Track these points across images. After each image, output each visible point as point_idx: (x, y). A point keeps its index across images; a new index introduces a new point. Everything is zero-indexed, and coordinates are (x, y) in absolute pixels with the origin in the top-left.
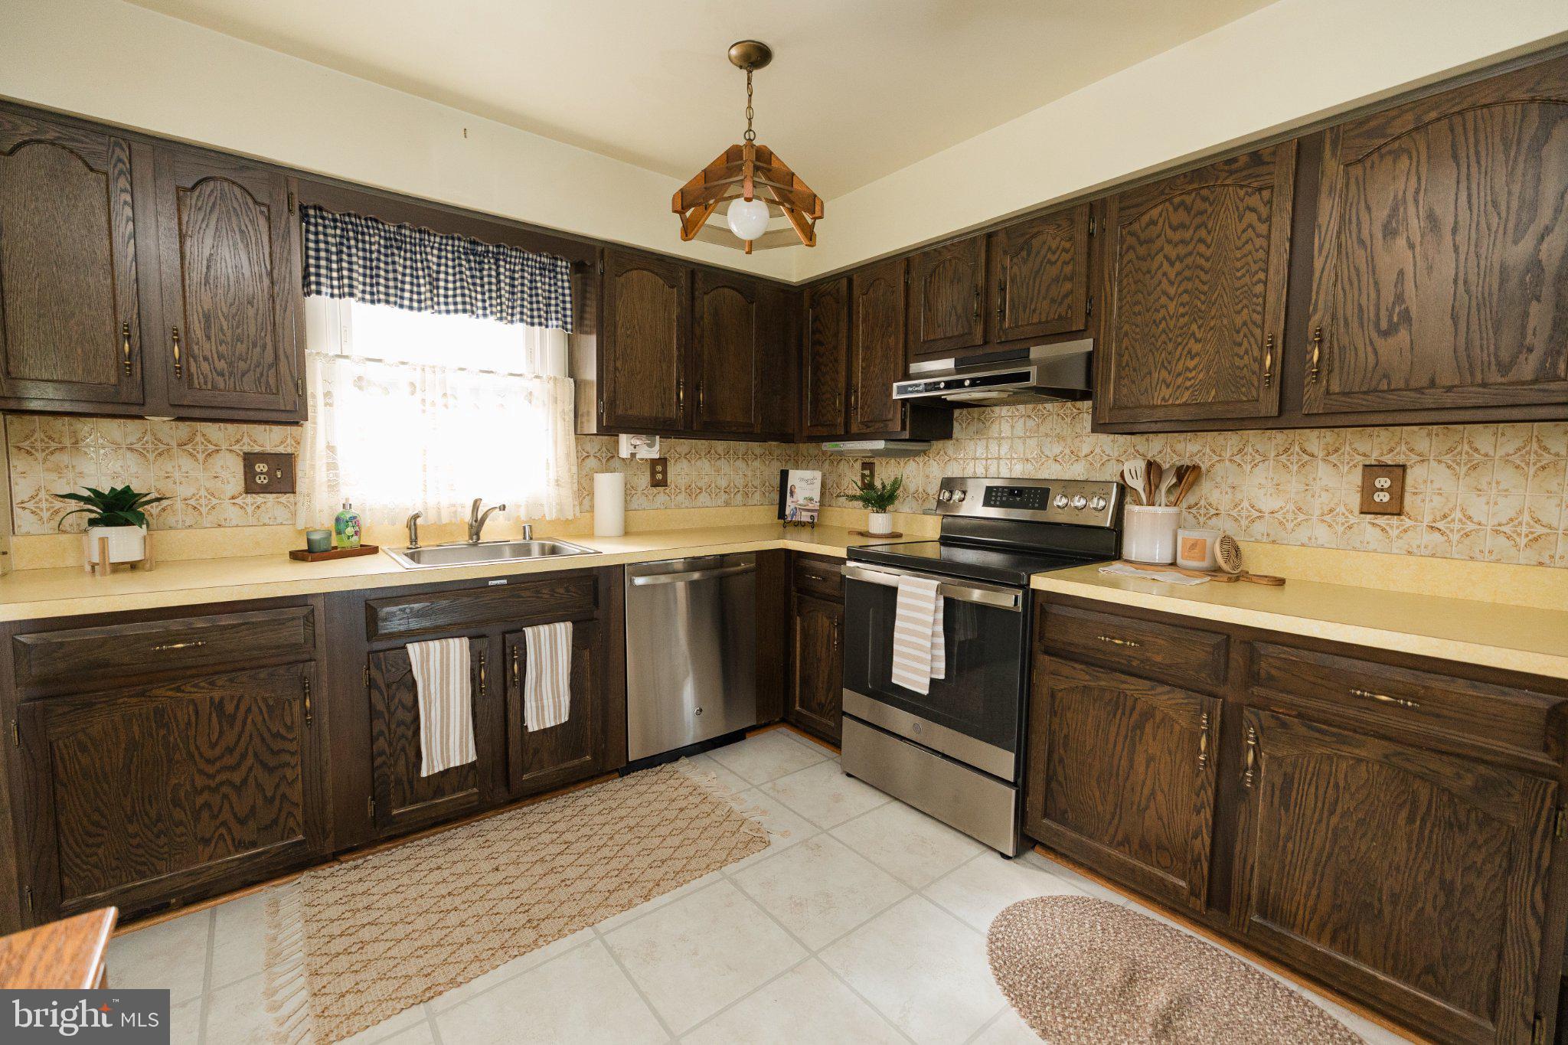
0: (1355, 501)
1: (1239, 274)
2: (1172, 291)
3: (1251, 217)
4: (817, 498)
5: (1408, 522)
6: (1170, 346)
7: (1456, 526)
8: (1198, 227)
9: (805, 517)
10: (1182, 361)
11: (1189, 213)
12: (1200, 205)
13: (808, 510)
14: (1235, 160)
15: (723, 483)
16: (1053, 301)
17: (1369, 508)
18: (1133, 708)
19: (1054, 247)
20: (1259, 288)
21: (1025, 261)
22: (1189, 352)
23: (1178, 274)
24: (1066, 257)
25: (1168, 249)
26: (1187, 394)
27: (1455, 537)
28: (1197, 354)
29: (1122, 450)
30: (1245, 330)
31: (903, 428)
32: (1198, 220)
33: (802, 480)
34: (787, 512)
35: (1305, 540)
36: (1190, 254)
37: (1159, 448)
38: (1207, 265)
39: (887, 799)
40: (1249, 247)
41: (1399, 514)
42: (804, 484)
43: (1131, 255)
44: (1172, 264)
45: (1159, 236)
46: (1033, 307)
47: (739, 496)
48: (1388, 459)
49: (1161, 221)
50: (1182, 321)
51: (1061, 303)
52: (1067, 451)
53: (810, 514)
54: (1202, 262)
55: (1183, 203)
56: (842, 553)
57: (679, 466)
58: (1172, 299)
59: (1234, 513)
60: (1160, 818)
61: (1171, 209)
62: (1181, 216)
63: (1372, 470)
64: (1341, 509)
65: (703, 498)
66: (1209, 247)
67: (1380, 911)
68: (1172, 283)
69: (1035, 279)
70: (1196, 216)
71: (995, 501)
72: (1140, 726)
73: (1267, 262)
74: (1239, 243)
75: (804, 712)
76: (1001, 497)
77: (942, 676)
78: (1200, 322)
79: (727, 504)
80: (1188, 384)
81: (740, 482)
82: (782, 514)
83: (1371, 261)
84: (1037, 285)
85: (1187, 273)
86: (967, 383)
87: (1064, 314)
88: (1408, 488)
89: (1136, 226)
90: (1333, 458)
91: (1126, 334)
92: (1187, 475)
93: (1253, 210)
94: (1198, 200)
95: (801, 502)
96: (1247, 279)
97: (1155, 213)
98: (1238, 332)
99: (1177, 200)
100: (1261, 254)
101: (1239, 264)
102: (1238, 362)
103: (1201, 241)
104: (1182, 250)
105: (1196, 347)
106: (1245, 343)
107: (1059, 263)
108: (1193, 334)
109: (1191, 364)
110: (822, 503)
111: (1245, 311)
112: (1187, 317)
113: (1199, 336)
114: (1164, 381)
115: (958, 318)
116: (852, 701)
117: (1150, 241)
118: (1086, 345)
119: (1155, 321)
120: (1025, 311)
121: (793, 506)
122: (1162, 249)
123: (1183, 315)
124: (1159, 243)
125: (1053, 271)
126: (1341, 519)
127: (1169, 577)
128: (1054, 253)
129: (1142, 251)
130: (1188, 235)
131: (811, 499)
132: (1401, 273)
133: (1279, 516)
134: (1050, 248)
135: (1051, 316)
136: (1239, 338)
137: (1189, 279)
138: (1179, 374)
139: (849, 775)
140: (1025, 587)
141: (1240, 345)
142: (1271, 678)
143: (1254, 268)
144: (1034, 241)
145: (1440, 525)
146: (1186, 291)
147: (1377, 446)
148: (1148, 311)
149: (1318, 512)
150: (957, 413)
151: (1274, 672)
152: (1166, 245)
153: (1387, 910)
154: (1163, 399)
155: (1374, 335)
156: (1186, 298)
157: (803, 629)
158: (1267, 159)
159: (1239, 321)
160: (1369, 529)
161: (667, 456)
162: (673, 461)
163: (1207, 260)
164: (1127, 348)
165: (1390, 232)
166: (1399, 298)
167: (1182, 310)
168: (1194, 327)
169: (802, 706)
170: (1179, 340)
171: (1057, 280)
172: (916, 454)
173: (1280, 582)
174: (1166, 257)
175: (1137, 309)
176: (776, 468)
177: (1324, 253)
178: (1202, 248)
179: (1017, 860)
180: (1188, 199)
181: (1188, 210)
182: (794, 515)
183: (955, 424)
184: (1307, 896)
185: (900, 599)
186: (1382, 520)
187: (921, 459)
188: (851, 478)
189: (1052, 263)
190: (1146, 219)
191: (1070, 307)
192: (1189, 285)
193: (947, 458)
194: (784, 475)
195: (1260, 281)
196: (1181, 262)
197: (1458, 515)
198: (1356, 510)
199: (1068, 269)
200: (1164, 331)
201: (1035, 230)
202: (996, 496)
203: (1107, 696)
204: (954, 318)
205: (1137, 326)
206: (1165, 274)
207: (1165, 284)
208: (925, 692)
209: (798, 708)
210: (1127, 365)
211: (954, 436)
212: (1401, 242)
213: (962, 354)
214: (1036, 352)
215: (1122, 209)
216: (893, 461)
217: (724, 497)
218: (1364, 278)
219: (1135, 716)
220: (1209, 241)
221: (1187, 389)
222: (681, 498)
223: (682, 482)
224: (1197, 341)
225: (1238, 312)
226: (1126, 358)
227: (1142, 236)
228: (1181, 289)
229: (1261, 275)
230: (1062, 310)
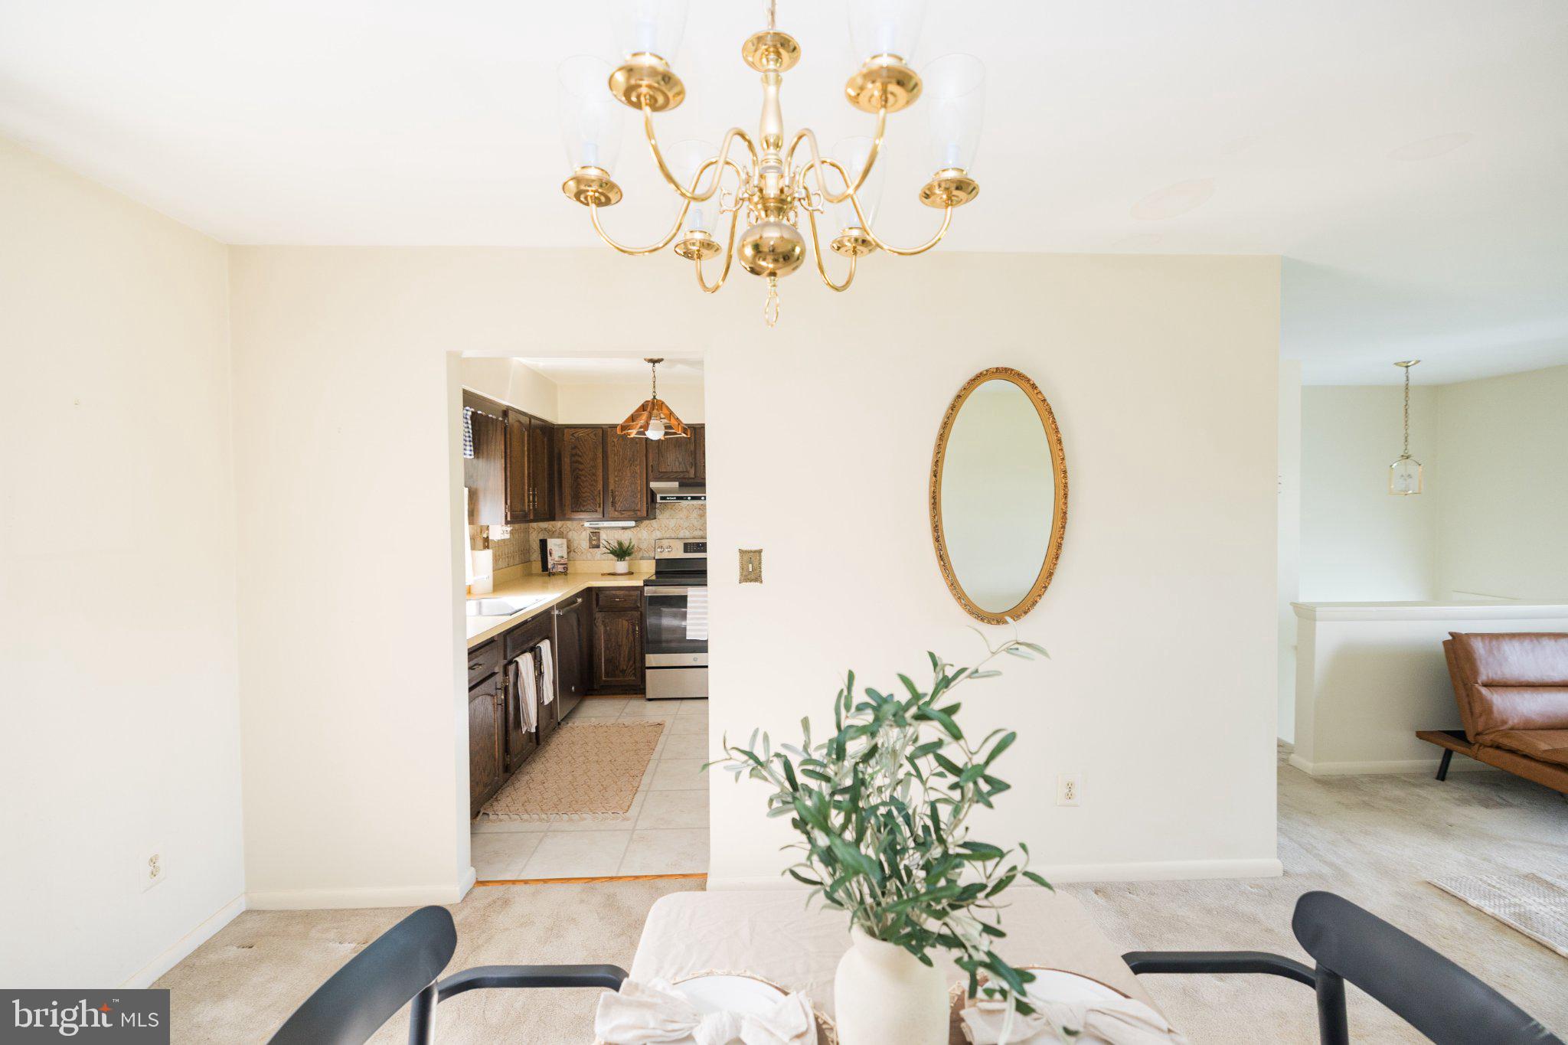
4: (565, 556)
9: (560, 569)
13: (561, 564)
31: (647, 515)
33: (555, 545)
34: (549, 567)
39: (679, 701)
42: (557, 548)
56: (641, 584)
71: (690, 550)
75: (608, 679)
76: (693, 547)
95: (557, 559)
110: (568, 558)
115: (680, 463)
116: (653, 659)
121: (552, 562)
131: (562, 557)
139: (651, 700)
157: (606, 631)
169: (607, 677)
182: (553, 568)
183: (657, 511)
187: (638, 529)
188: (581, 539)
193: (655, 528)
194: (544, 543)
202: (691, 547)
204: (677, 463)
209: (604, 679)
211: (656, 518)
213: (683, 481)
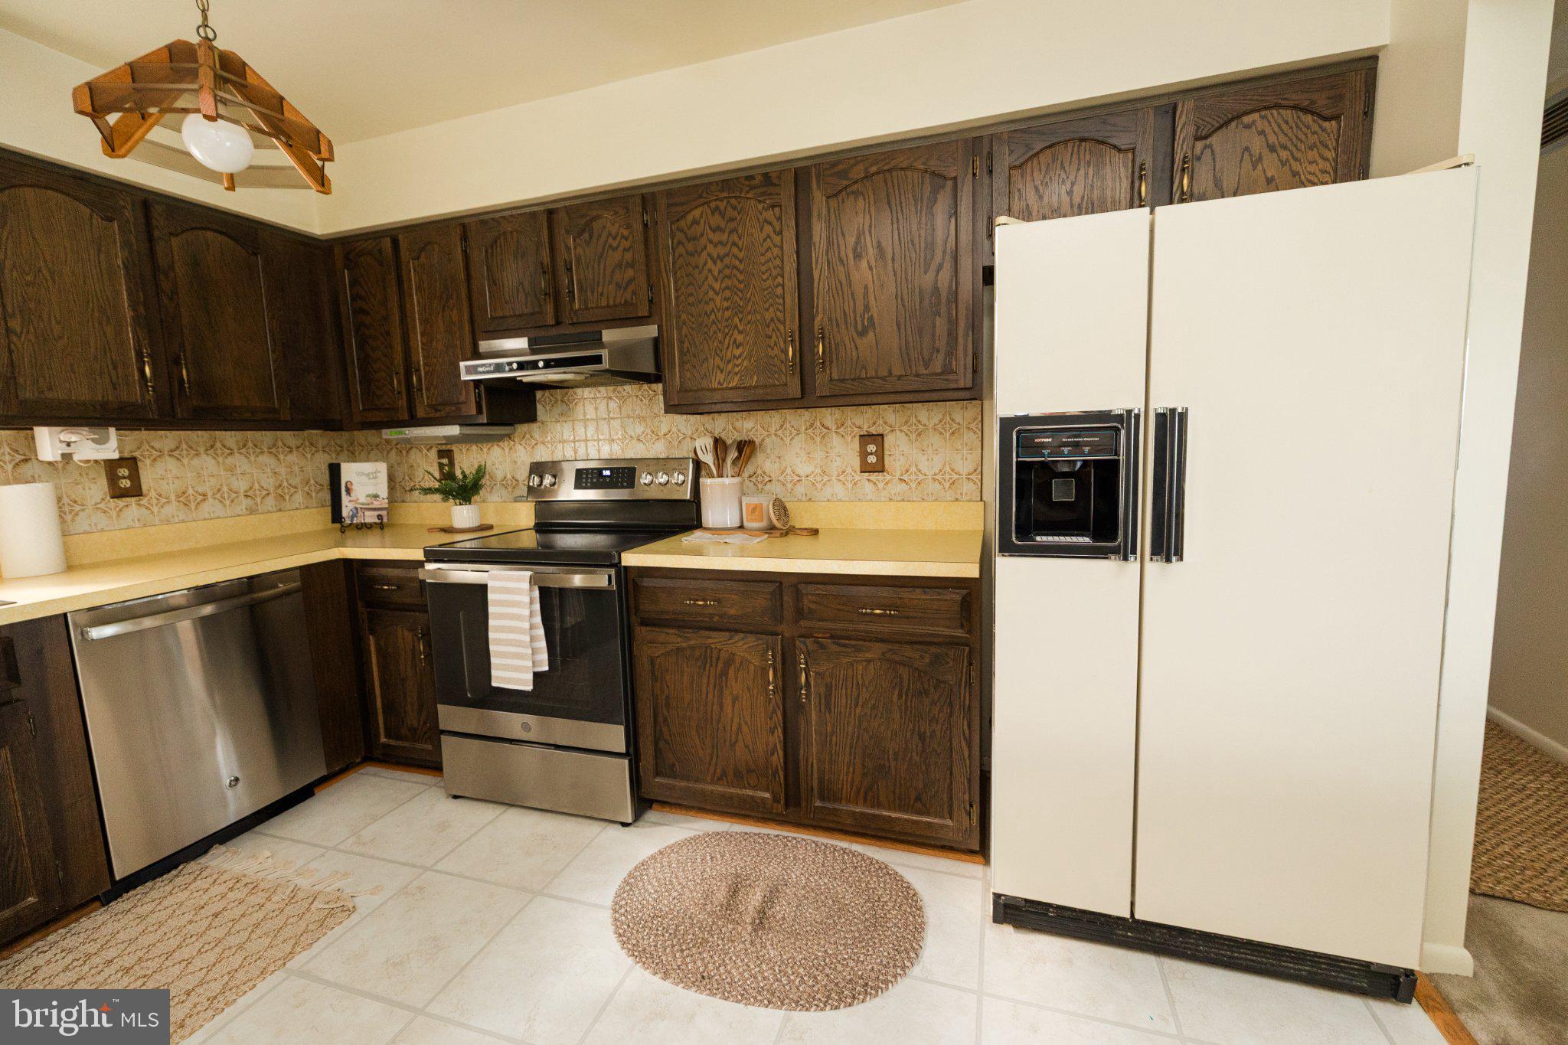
0: (856, 462)
1: (764, 277)
2: (717, 286)
3: (768, 229)
4: (384, 494)
5: (888, 477)
6: (720, 336)
7: (914, 477)
8: (731, 232)
9: (370, 518)
10: (730, 350)
11: (723, 218)
12: (730, 213)
13: (373, 509)
14: (752, 177)
15: (242, 485)
16: (618, 286)
17: (866, 468)
18: (718, 659)
19: (614, 232)
20: (779, 291)
21: (588, 243)
22: (735, 342)
23: (720, 272)
24: (627, 244)
25: (710, 248)
26: (737, 378)
27: (913, 485)
28: (741, 344)
29: (694, 429)
30: (772, 326)
31: (479, 411)
32: (731, 225)
33: (360, 474)
35: (829, 497)
36: (728, 255)
37: (722, 427)
38: (741, 267)
39: (499, 809)
40: (769, 254)
41: (882, 472)
42: (364, 479)
43: (681, 250)
44: (715, 263)
45: (702, 235)
46: (600, 291)
47: (270, 501)
48: (873, 430)
49: (702, 221)
50: (728, 314)
51: (625, 289)
52: (649, 431)
53: (377, 513)
54: (737, 263)
55: (717, 208)
56: (418, 555)
57: (160, 468)
58: (717, 294)
59: (781, 478)
60: (747, 747)
61: (709, 212)
62: (716, 221)
63: (866, 438)
64: (849, 470)
65: (210, 507)
66: (740, 250)
67: (889, 767)
68: (717, 280)
69: (599, 262)
70: (728, 221)
71: (586, 483)
72: (724, 673)
73: (782, 268)
74: (763, 250)
75: (392, 742)
76: (592, 478)
77: (546, 668)
78: (740, 316)
79: (252, 511)
80: (737, 370)
81: (269, 482)
82: (337, 516)
83: (848, 275)
84: (602, 266)
85: (727, 272)
86: (541, 364)
87: (629, 299)
88: (886, 452)
89: (682, 223)
90: (841, 430)
91: (684, 323)
92: (746, 448)
93: (770, 223)
94: (729, 208)
96: (770, 282)
97: (697, 213)
98: (768, 327)
99: (713, 205)
100: (778, 262)
101: (764, 268)
102: (771, 353)
103: (734, 244)
104: (721, 250)
105: (740, 338)
106: (774, 336)
107: (621, 248)
108: (736, 326)
109: (737, 352)
110: (391, 499)
111: (771, 309)
112: (730, 311)
113: (741, 328)
114: (718, 367)
115: (526, 295)
116: (450, 716)
117: (695, 239)
118: (651, 331)
119: (706, 313)
120: (593, 292)
121: (351, 506)
122: (705, 248)
123: (727, 309)
124: (703, 241)
125: (616, 256)
126: (849, 478)
127: (737, 539)
128: (614, 239)
129: (690, 247)
130: (724, 238)
131: (376, 496)
132: (866, 287)
133: (811, 478)
134: (610, 234)
135: (618, 301)
136: (769, 331)
137: (729, 277)
138: (729, 362)
139: (456, 797)
140: (617, 565)
141: (770, 337)
142: (811, 610)
143: (775, 273)
144: (595, 224)
145: (905, 477)
146: (727, 288)
147: (864, 419)
148: (700, 302)
149: (836, 474)
150: (539, 394)
151: (813, 606)
152: (708, 244)
153: (893, 764)
154: (719, 383)
155: (855, 335)
156: (727, 293)
157: (379, 648)
158: (775, 181)
159: (768, 316)
160: (867, 484)
161: (137, 454)
162: (148, 462)
163: (741, 261)
164: (686, 336)
165: (858, 256)
166: (867, 308)
167: (726, 304)
168: (736, 320)
169: (388, 736)
170: (727, 331)
171: (619, 265)
172: (500, 438)
173: (815, 532)
174: (709, 255)
175: (691, 300)
176: (323, 460)
177: (819, 266)
178: (735, 250)
179: (636, 824)
180: (722, 205)
181: (723, 215)
182: (352, 517)
183: (539, 406)
184: (848, 772)
185: (491, 596)
186: (874, 477)
187: (506, 443)
188: (426, 468)
189: (615, 249)
190: (690, 217)
191: (634, 293)
192: (728, 282)
193: (534, 442)
194: (335, 471)
195: (779, 285)
196: (722, 261)
197: (913, 469)
198: (858, 469)
199: (628, 256)
200: (714, 322)
201: (595, 213)
202: (587, 478)
203: (697, 653)
204: (522, 296)
205: (692, 316)
206: (710, 271)
207: (711, 279)
208: (529, 688)
209: (383, 740)
210: (688, 351)
211: (539, 419)
212: (864, 264)
213: (534, 333)
214: (608, 335)
215: (669, 205)
216: (474, 447)
217: (246, 502)
218: (845, 289)
219: (720, 665)
220: (740, 244)
221: (736, 374)
222: (169, 510)
223: (170, 488)
224: (740, 332)
225: (767, 310)
226: (686, 344)
227: (689, 233)
228: (724, 285)
229: (780, 279)
230: (628, 296)
